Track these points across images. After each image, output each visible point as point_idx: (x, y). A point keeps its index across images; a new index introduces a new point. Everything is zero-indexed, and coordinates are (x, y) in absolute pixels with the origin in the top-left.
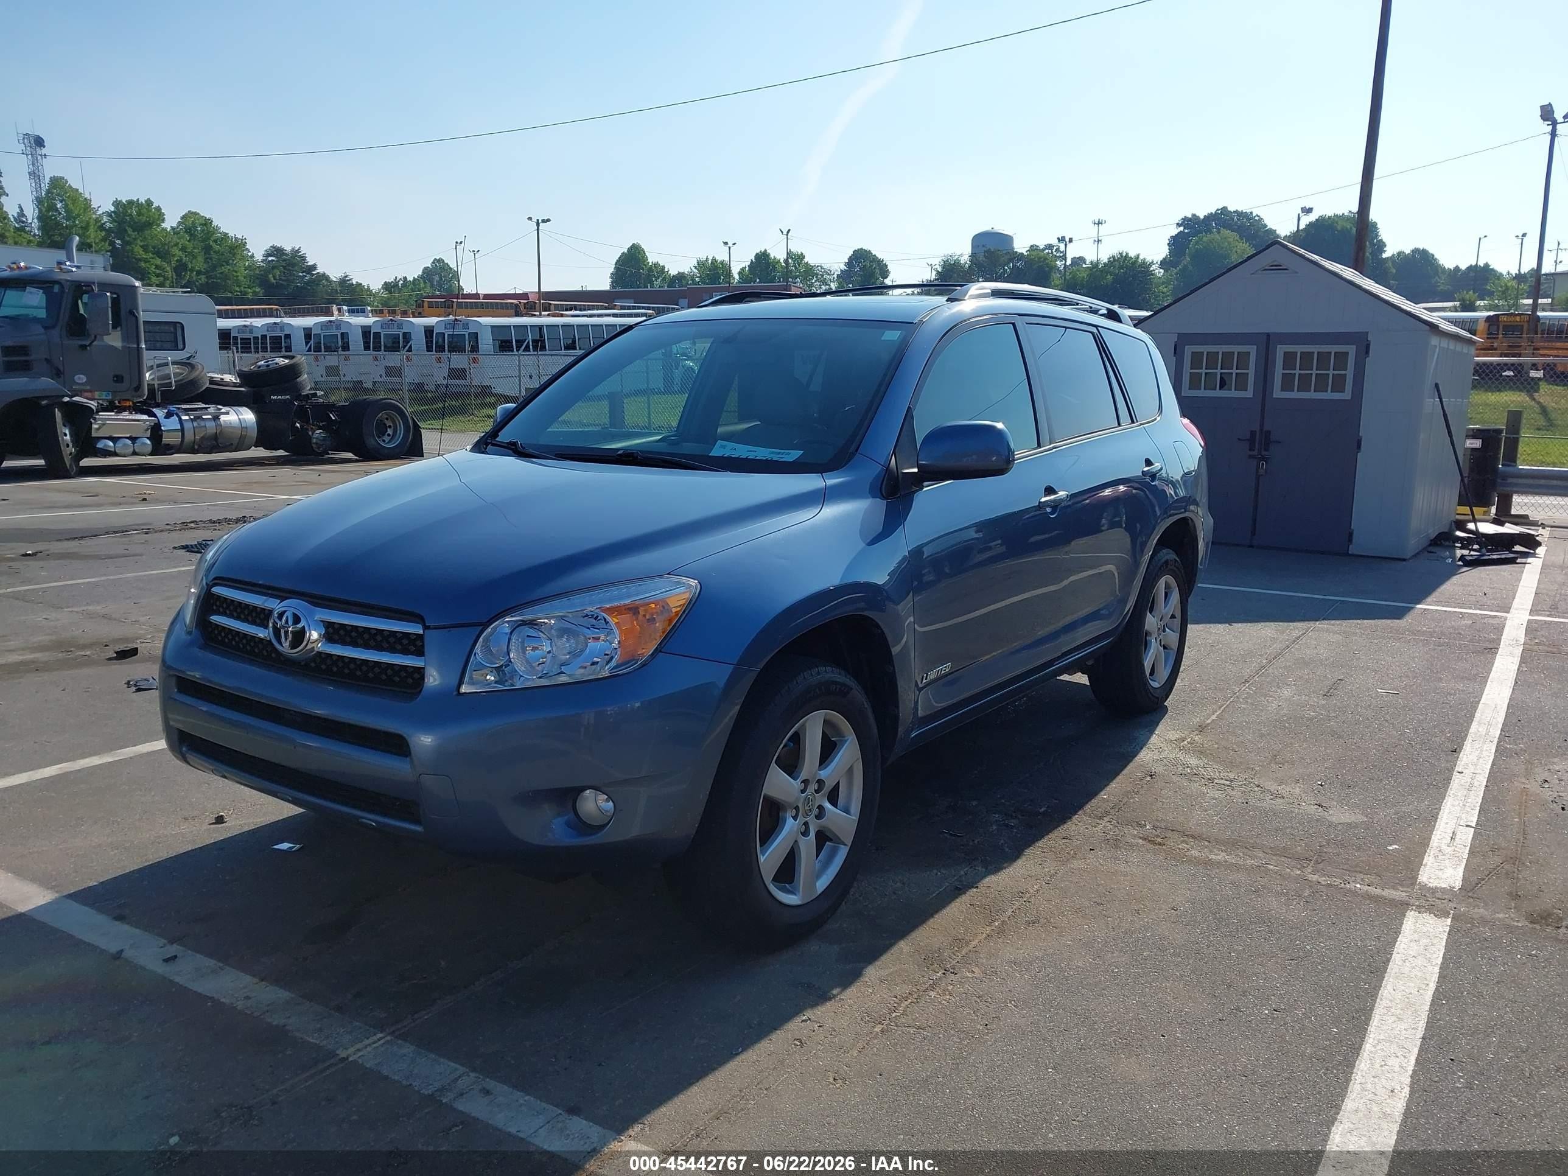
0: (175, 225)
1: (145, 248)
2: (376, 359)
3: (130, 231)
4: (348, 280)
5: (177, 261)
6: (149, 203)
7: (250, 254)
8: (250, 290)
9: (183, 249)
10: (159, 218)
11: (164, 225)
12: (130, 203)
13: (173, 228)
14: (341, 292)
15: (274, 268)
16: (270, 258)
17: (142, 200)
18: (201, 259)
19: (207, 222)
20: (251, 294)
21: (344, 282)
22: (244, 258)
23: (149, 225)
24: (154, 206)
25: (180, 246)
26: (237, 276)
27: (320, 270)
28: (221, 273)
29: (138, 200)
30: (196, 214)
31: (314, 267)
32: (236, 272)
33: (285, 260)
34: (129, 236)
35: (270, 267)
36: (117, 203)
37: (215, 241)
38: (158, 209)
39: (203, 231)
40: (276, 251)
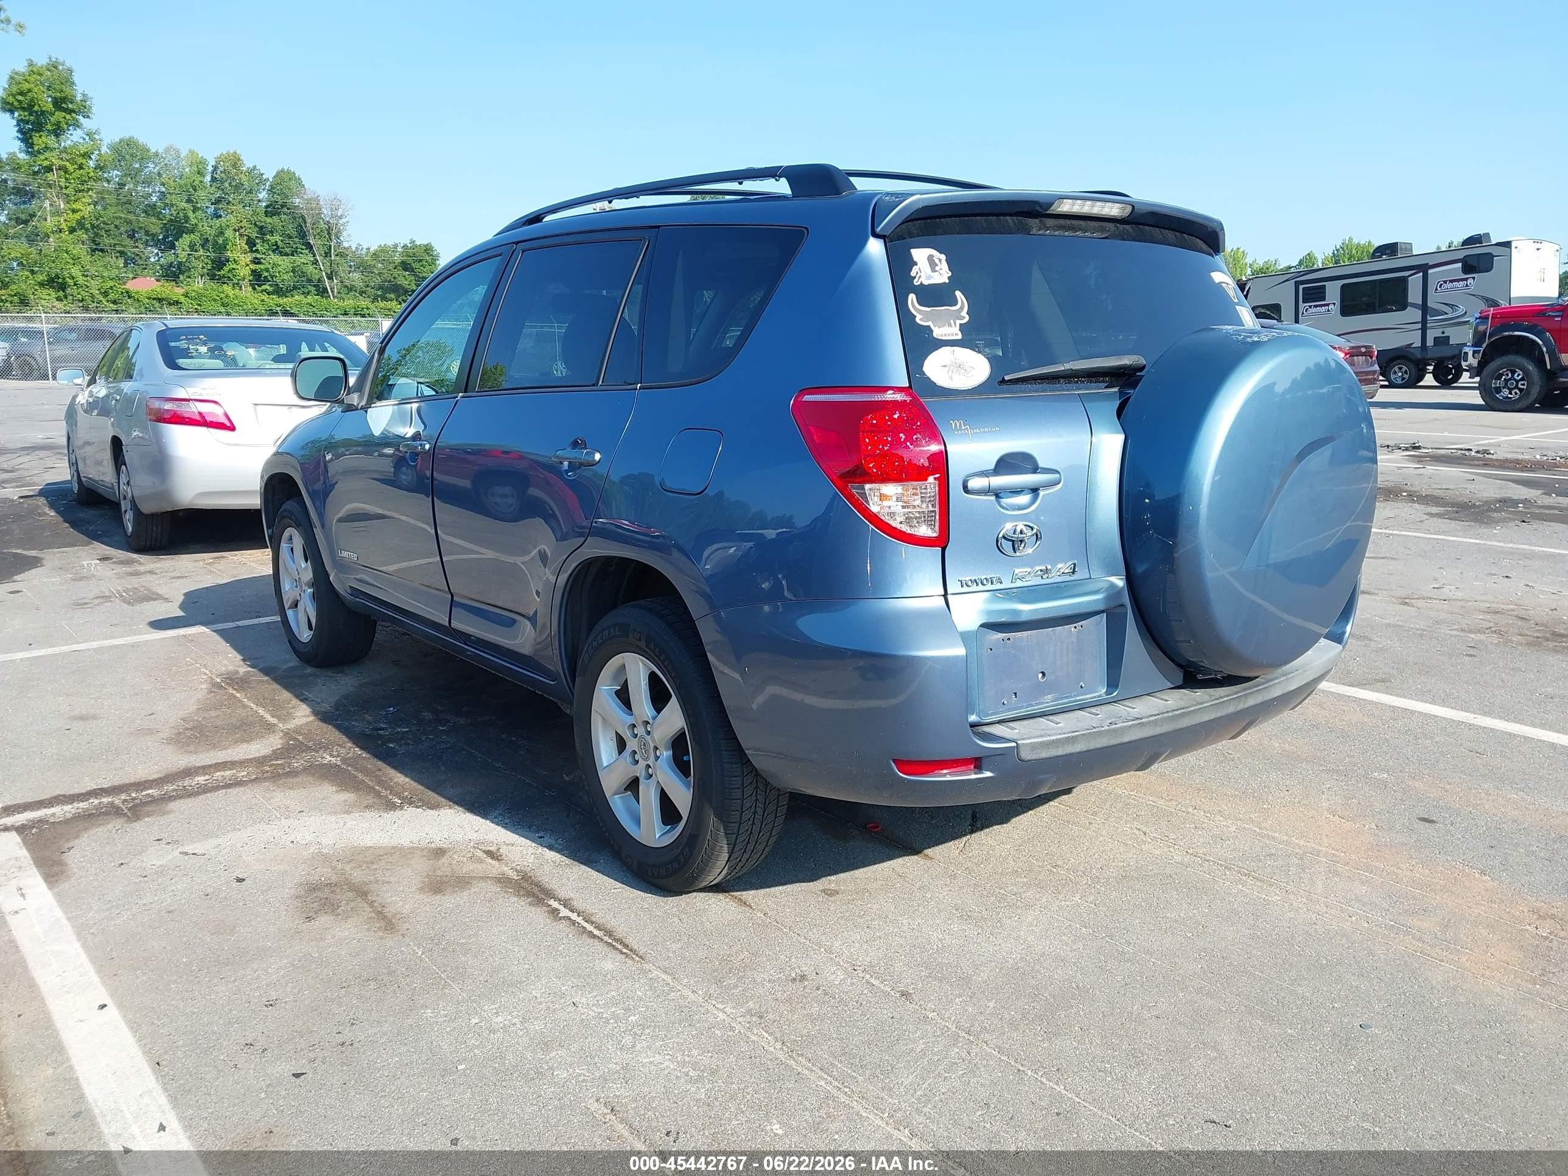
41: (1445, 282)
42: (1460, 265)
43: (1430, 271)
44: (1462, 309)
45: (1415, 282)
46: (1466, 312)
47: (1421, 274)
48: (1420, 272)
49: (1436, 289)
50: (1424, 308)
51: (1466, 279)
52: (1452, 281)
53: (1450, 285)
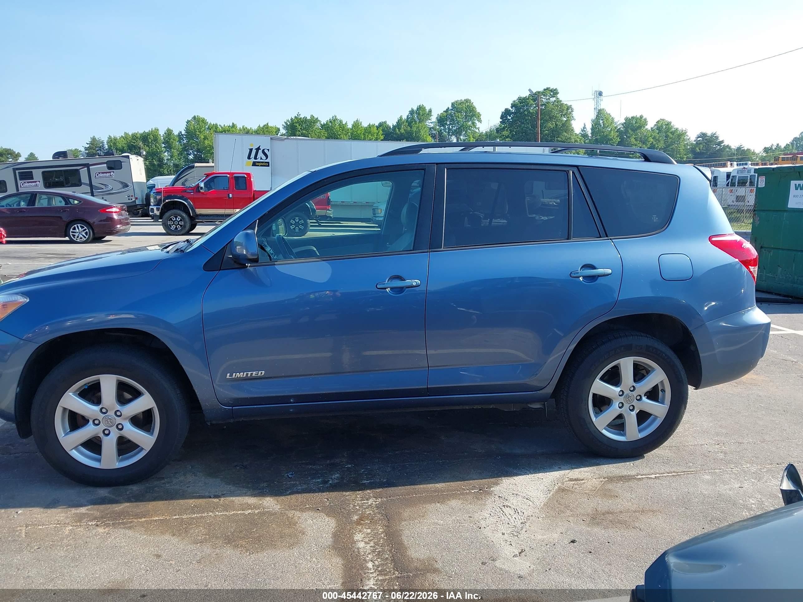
0: (652, 126)
1: (636, 140)
2: (731, 191)
3: (630, 131)
4: (742, 148)
5: (650, 144)
6: (641, 117)
7: (688, 138)
8: (685, 156)
9: (654, 138)
10: (645, 124)
11: (646, 127)
12: (633, 118)
13: (652, 128)
14: (737, 155)
15: (700, 144)
16: (699, 139)
17: (638, 116)
18: (662, 142)
19: (669, 124)
20: (685, 158)
21: (739, 149)
22: (684, 140)
23: (640, 127)
24: (643, 118)
25: (653, 136)
26: (680, 150)
27: (726, 143)
28: (672, 148)
29: (636, 116)
30: (663, 120)
31: (722, 142)
32: (680, 147)
33: (706, 140)
34: (629, 134)
35: (698, 143)
36: (626, 119)
37: (671, 133)
38: (645, 120)
39: (666, 128)
40: (703, 135)
41: (100, 173)
42: (105, 165)
43: (91, 167)
44: (110, 187)
45: (83, 172)
46: (112, 188)
47: (86, 168)
48: (85, 168)
49: (95, 177)
50: (91, 185)
51: (110, 172)
52: (103, 173)
53: (101, 175)
